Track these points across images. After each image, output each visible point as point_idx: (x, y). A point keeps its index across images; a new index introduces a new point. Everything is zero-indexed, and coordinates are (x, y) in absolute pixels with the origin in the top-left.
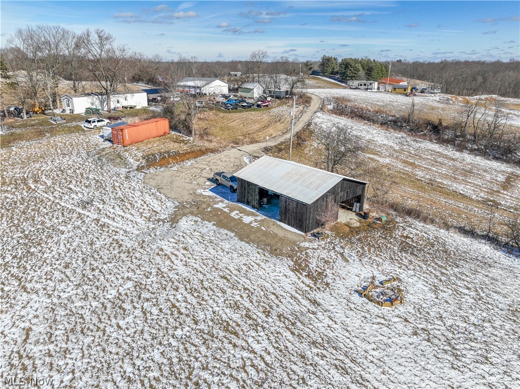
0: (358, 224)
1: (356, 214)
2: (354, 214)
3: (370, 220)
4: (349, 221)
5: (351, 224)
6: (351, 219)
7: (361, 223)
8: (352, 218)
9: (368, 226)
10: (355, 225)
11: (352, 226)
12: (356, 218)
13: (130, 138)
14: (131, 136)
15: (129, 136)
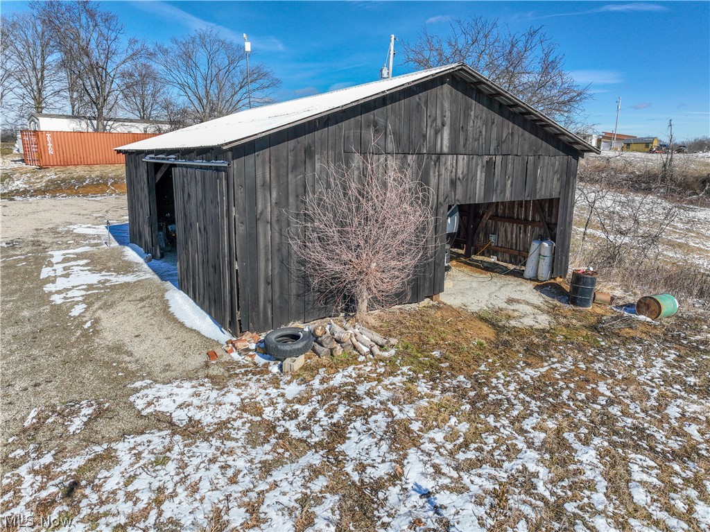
0: (544, 321)
1: (536, 288)
2: (531, 285)
3: (598, 310)
4: (504, 305)
5: (509, 317)
6: (510, 301)
7: (555, 316)
8: (516, 296)
9: (594, 328)
10: (528, 322)
11: (513, 323)
12: (537, 298)
13: (57, 153)
14: (63, 151)
15: (57, 148)
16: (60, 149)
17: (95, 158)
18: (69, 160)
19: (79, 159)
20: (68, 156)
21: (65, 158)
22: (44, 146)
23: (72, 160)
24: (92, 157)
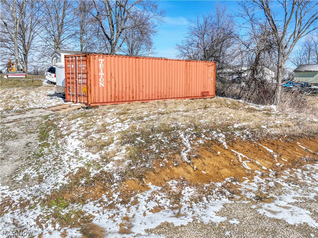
13: (109, 85)
14: (115, 81)
15: (109, 79)
16: (113, 79)
17: (147, 92)
18: (120, 95)
19: (131, 93)
20: (120, 90)
21: (117, 92)
22: (95, 75)
23: (124, 95)
24: (144, 91)
